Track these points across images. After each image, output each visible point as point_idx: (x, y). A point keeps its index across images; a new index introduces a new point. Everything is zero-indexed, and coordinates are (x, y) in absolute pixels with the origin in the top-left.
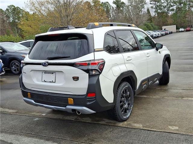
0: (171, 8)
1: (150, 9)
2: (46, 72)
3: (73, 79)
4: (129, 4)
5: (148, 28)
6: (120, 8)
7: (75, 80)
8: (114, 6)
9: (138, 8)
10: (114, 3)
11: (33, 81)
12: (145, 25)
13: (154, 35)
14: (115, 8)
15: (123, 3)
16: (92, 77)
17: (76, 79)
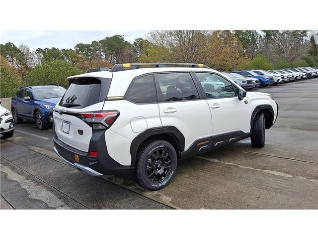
1: (316, 37)
3: (78, 132)
5: (309, 63)
6: (271, 36)
8: (263, 34)
9: (298, 36)
12: (304, 59)
13: (313, 74)
14: (263, 37)
17: (81, 132)
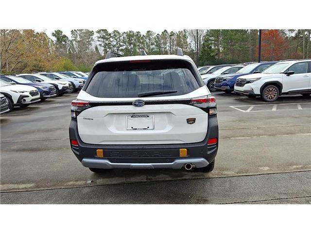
0: (121, 48)
1: (99, 47)
2: (134, 115)
3: (187, 121)
4: (73, 38)
6: (61, 42)
7: (190, 124)
8: (54, 39)
9: (84, 44)
10: (54, 35)
11: (109, 130)
14: (55, 42)
15: (65, 36)
16: (212, 117)
17: (191, 121)
